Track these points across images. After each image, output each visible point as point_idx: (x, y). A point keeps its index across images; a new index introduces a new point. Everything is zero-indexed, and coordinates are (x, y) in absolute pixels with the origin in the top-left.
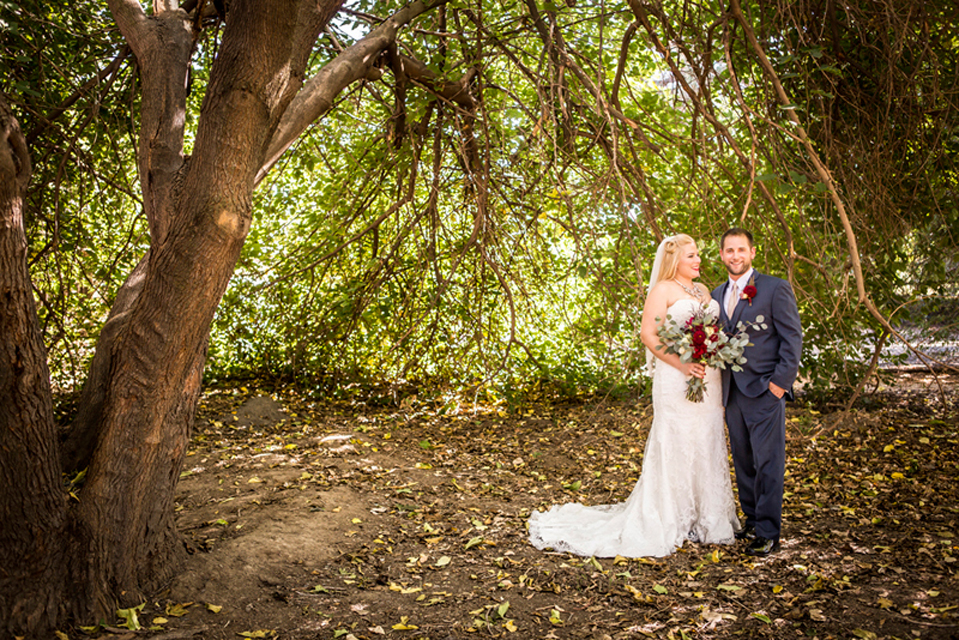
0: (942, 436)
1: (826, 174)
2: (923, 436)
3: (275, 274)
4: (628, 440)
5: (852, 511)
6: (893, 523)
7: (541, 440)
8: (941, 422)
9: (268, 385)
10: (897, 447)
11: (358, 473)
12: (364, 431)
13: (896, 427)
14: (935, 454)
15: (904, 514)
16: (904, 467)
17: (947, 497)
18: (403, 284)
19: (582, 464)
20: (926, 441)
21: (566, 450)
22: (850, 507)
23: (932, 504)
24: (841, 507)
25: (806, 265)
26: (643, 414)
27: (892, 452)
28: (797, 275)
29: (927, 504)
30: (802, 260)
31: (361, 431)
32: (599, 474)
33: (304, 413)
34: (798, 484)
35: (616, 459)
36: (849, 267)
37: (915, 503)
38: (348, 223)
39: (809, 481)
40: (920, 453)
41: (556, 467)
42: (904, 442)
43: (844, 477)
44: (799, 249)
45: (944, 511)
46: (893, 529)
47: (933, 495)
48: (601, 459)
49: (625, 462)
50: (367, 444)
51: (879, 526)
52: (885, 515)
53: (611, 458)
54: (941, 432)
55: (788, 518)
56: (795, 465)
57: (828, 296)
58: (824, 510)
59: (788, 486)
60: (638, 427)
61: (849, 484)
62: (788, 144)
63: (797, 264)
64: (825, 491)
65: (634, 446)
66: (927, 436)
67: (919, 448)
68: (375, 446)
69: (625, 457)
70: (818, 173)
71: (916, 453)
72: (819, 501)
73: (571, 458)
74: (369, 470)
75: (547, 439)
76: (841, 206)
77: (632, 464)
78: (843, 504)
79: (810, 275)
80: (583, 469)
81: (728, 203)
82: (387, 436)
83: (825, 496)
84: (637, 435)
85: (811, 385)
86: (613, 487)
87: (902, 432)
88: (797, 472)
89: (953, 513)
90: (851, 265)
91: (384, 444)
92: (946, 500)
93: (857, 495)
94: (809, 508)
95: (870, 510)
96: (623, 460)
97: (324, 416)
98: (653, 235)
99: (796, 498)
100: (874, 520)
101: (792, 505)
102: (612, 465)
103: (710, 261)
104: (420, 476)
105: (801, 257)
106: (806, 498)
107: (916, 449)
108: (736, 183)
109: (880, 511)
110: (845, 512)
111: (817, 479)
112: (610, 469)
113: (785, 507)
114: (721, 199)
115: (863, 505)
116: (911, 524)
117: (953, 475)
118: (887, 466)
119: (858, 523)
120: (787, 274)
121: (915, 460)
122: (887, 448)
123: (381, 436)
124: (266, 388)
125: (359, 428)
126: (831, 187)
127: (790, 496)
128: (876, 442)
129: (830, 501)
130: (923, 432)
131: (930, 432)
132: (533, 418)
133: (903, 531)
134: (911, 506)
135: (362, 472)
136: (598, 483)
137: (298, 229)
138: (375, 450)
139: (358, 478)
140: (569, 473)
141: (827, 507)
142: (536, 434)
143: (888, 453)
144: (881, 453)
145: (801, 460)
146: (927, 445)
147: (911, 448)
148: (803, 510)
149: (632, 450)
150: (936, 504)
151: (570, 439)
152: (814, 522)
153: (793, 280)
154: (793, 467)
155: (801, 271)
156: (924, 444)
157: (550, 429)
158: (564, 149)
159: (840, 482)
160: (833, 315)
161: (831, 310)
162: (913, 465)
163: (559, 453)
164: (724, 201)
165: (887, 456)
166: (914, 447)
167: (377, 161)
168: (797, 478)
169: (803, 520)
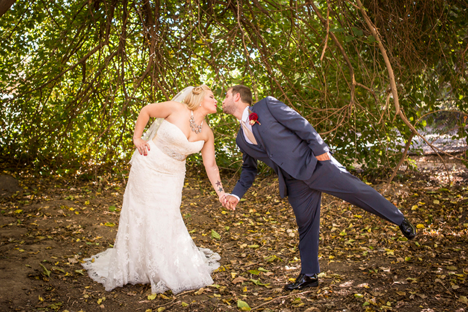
0: (447, 199)
1: (374, 30)
2: (435, 199)
3: (17, 92)
4: (248, 204)
5: (392, 252)
6: (418, 260)
7: (192, 204)
8: (446, 190)
9: (11, 167)
10: (420, 207)
11: (63, 230)
12: (72, 199)
13: (419, 194)
14: (443, 211)
15: (425, 253)
16: (424, 220)
17: (451, 241)
18: (103, 100)
19: (217, 221)
20: (437, 202)
21: (208, 211)
22: (391, 249)
23: (442, 246)
24: (386, 249)
25: (363, 90)
26: (260, 185)
27: (417, 210)
28: (357, 96)
29: (439, 246)
30: (360, 86)
31: (69, 199)
32: (228, 228)
33: (33, 187)
34: (358, 233)
35: (240, 217)
36: (389, 92)
37: (432, 245)
38: (67, 59)
39: (365, 231)
40: (434, 210)
41: (200, 224)
42: (424, 203)
43: (387, 228)
44: (358, 79)
45: (450, 250)
46: (419, 264)
47: (443, 239)
48: (230, 218)
49: (246, 219)
50: (72, 209)
51: (409, 263)
52: (413, 255)
53: (237, 216)
54: (446, 196)
55: (351, 258)
56: (356, 219)
57: (376, 109)
58: (375, 251)
59: (351, 235)
60: (255, 195)
61: (390, 233)
62: (351, 13)
63: (357, 89)
64: (375, 238)
65: (252, 208)
66: (438, 199)
67: (433, 207)
68: (78, 211)
69: (246, 216)
70: (370, 30)
71: (431, 211)
72: (371, 245)
73: (210, 217)
74: (71, 228)
75: (196, 204)
76: (384, 51)
77: (251, 221)
78: (386, 247)
79: (365, 96)
80: (217, 225)
81: (314, 49)
82: (86, 203)
83: (375, 242)
84: (255, 200)
85: (366, 166)
86: (237, 237)
87: (423, 197)
88: (358, 225)
89: (455, 252)
90: (391, 90)
91: (84, 208)
92: (451, 242)
93: (396, 240)
94: (365, 251)
95: (404, 251)
96: (245, 218)
97: (47, 188)
98: (266, 69)
99: (356, 243)
100: (406, 259)
101: (354, 248)
102: (238, 222)
103: (303, 86)
104: (106, 232)
105: (359, 84)
106: (363, 243)
107: (431, 208)
108: (318, 36)
109: (410, 252)
110: (388, 253)
111: (370, 229)
112: (236, 224)
113: (349, 250)
114: (309, 46)
115: (399, 247)
116: (430, 260)
117: (455, 225)
118: (414, 219)
119: (396, 261)
120: (351, 96)
121: (431, 215)
122: (414, 208)
123: (83, 203)
124: (10, 168)
125: (68, 198)
126: (378, 39)
127: (352, 242)
128: (406, 203)
129: (378, 245)
130: (435, 196)
131: (440, 197)
132: (188, 189)
133: (425, 266)
134: (429, 247)
135: (66, 229)
136: (227, 235)
137: (33, 62)
138: (77, 213)
139: (63, 233)
140: (208, 228)
141: (376, 249)
142: (188, 200)
143: (414, 210)
144: (410, 211)
145: (360, 216)
146: (438, 205)
147: (428, 207)
148: (360, 252)
149: (251, 211)
150: (444, 245)
151: (211, 203)
152: (368, 260)
153: (355, 99)
154: (354, 221)
155: (359, 93)
156: (436, 204)
157: (198, 196)
158: (208, 12)
159: (385, 231)
160: (379, 122)
161: (378, 119)
162: (429, 219)
163: (202, 213)
164: (311, 48)
165: (413, 212)
166: (430, 206)
167: (86, 18)
168: (357, 229)
169: (361, 259)
